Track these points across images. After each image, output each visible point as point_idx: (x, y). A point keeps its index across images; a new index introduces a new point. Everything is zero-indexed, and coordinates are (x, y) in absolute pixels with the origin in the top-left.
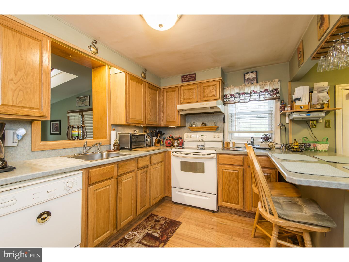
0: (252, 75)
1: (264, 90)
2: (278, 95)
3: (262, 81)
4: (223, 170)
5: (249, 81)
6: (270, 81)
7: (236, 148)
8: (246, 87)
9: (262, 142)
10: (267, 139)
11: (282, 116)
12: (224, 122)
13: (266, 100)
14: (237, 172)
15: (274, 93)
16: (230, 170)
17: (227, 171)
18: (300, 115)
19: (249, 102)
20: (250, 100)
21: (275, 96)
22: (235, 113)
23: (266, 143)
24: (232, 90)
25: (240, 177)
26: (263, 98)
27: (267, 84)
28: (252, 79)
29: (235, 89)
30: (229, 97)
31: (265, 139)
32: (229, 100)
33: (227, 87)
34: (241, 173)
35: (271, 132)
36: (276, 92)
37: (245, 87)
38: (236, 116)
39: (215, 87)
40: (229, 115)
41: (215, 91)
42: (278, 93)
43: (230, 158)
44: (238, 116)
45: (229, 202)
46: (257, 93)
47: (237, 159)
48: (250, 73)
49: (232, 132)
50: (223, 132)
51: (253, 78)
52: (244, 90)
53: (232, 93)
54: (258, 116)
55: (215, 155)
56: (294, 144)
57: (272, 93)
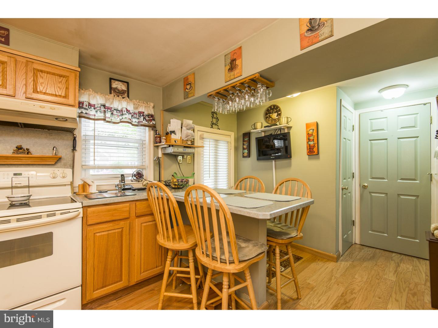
0: (121, 86)
1: (139, 112)
2: (154, 123)
3: (136, 100)
4: (96, 234)
5: (116, 92)
6: (145, 102)
7: (99, 192)
8: (115, 99)
9: (132, 181)
10: (139, 176)
11: (155, 148)
12: (74, 148)
13: (142, 125)
14: (121, 230)
15: (150, 119)
16: (109, 230)
17: (103, 233)
18: (179, 149)
19: (120, 123)
20: (122, 120)
21: (152, 123)
22: (94, 136)
23: (139, 182)
24: (91, 96)
25: (124, 238)
26: (136, 122)
27: (142, 105)
28: (121, 91)
29: (98, 97)
30: (87, 108)
31: (137, 177)
32: (87, 112)
33: (83, 90)
34: (127, 230)
35: (143, 167)
36: (152, 118)
37: (113, 99)
38: (96, 142)
39: (66, 81)
40: (83, 138)
41: (66, 88)
42: (154, 120)
43: (109, 211)
44: (99, 142)
45: (105, 286)
46: (130, 113)
47: (121, 209)
48: (119, 82)
49: (85, 168)
50: (72, 168)
51: (123, 90)
52: (112, 103)
53: (92, 102)
54: (125, 145)
55: (81, 210)
56: (173, 181)
57: (147, 118)
